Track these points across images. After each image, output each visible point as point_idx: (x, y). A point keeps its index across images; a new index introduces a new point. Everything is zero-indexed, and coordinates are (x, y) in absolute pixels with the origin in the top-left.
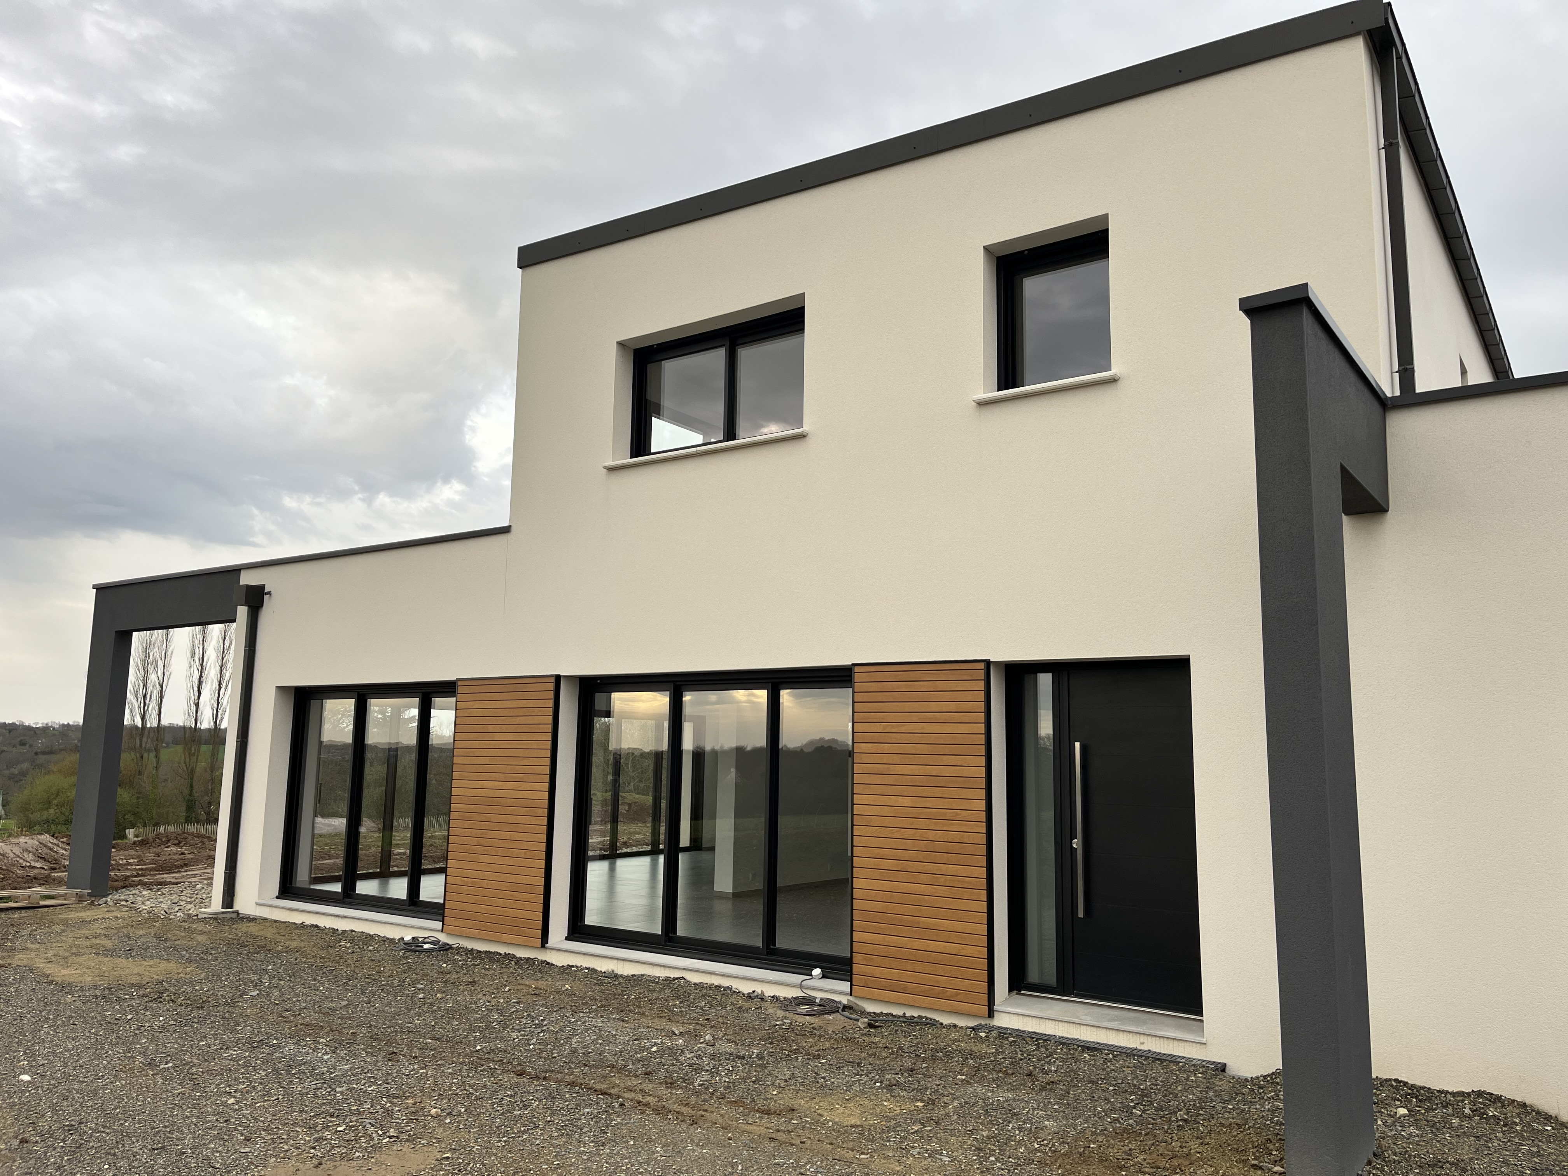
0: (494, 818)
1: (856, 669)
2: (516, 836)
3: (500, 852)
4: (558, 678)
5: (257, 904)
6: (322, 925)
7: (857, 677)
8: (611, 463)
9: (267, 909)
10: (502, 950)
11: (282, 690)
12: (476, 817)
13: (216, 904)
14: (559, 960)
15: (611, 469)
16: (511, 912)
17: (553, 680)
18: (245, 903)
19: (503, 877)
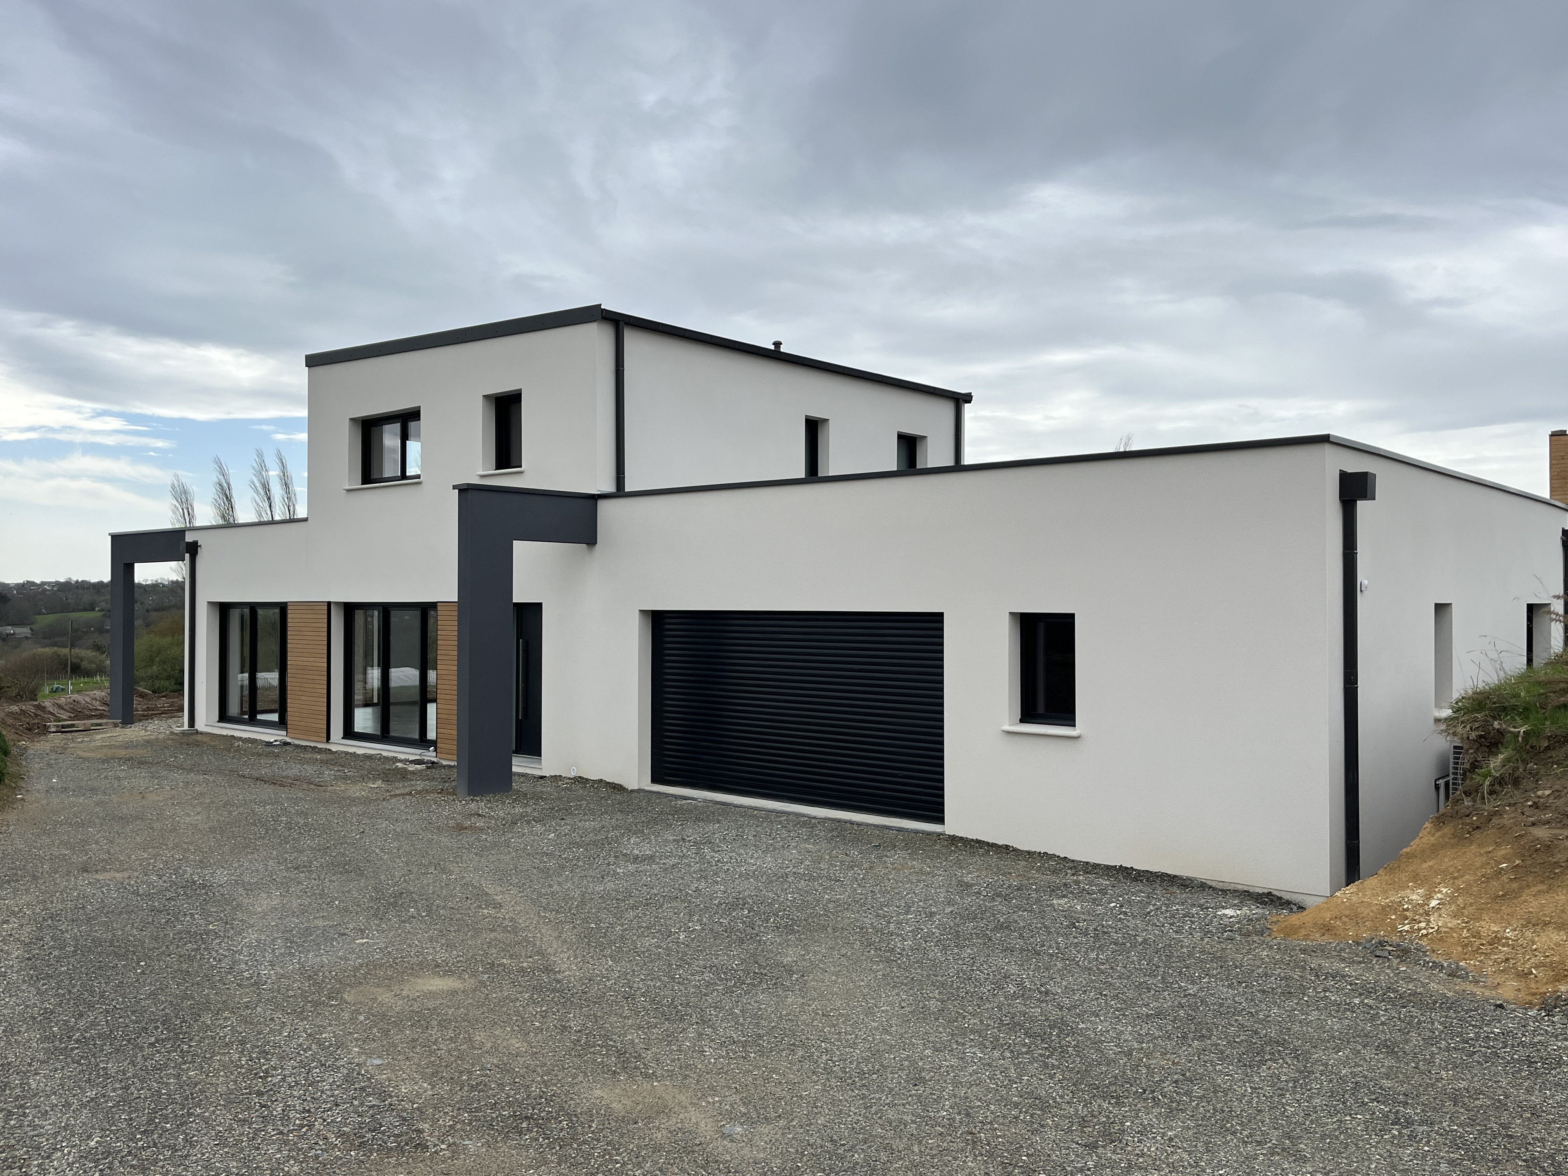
0: (305, 676)
1: (439, 604)
2: (315, 686)
3: (310, 694)
4: (329, 603)
5: (206, 725)
6: (235, 735)
7: (439, 608)
8: (348, 487)
9: (211, 728)
10: (312, 744)
11: (211, 604)
12: (298, 676)
13: (186, 727)
14: (334, 748)
15: (348, 490)
16: (314, 725)
17: (326, 604)
18: (201, 725)
19: (310, 707)
